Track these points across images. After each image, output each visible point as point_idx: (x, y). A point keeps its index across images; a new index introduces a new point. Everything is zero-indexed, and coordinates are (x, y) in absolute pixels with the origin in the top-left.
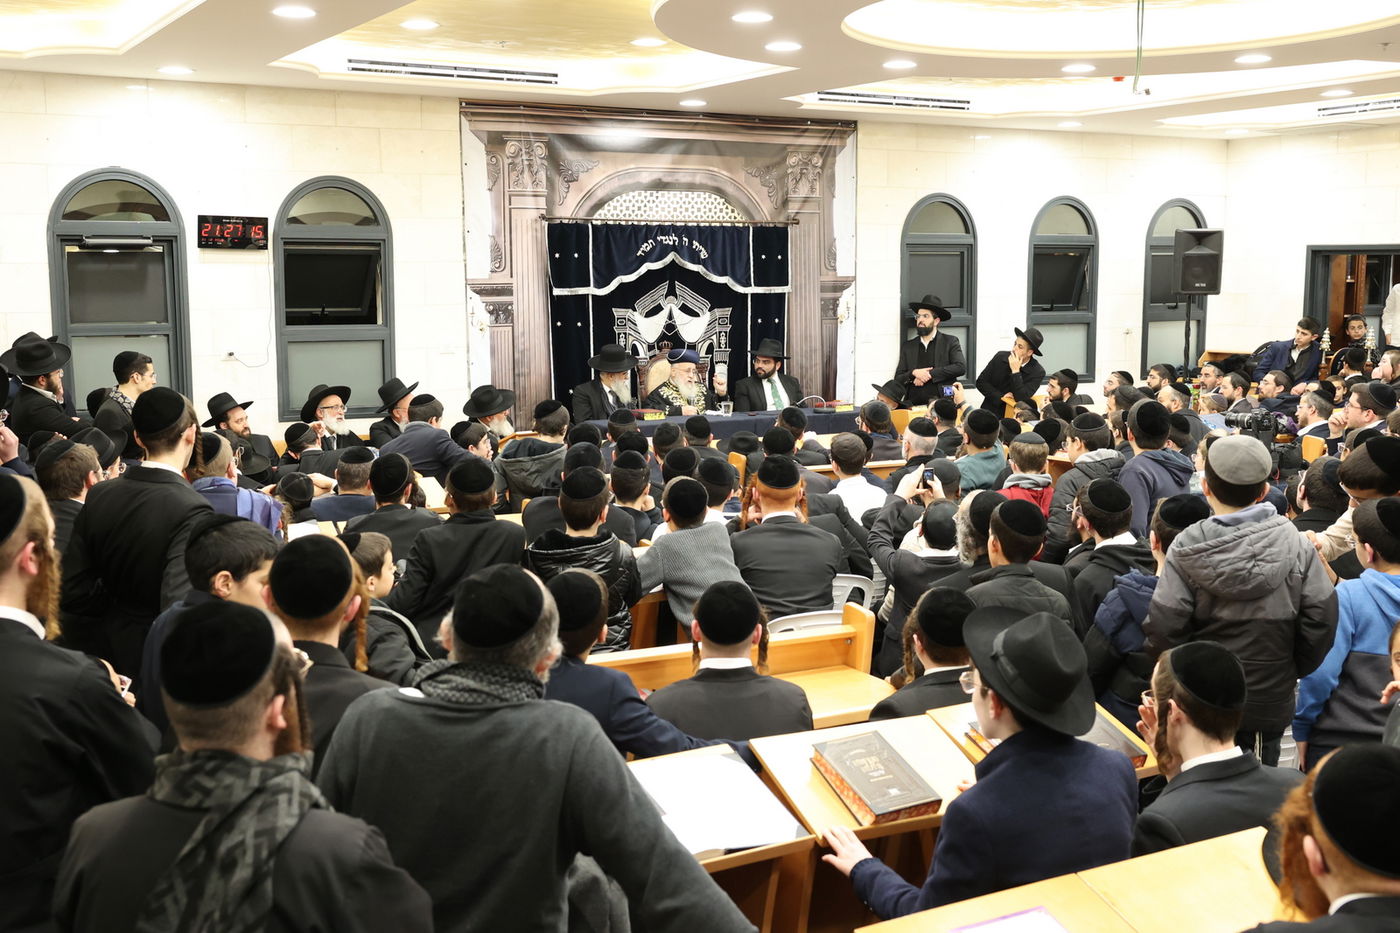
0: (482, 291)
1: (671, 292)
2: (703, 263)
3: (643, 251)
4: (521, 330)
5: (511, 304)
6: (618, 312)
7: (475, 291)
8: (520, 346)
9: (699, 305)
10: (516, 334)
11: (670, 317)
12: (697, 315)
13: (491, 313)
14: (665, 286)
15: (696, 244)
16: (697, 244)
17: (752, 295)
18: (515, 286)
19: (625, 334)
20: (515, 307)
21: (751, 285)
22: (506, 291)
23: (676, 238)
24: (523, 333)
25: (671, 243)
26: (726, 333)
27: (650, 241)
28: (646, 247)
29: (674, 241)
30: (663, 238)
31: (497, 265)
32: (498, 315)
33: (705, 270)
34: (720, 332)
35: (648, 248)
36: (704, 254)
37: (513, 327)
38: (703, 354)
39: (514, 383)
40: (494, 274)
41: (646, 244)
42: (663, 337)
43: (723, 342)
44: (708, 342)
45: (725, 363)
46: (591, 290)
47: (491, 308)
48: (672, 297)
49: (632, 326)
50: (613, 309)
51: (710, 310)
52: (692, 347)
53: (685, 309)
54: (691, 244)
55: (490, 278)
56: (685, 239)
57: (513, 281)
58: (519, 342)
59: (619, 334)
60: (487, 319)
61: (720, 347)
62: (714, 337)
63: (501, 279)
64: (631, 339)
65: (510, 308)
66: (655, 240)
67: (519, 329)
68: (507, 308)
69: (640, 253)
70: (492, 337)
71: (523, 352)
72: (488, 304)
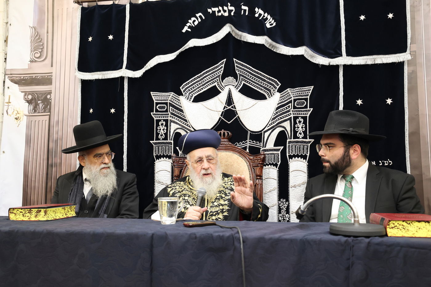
0: (21, 81)
1: (229, 72)
2: (270, 33)
3: (189, 27)
4: (56, 119)
5: (50, 93)
6: (156, 96)
7: (12, 81)
8: (54, 136)
9: (264, 84)
10: (52, 123)
11: (230, 101)
12: (262, 97)
13: (29, 102)
14: (221, 65)
15: (259, 11)
16: (261, 11)
17: (345, 66)
18: (54, 74)
19: (166, 121)
20: (53, 95)
21: (341, 55)
22: (47, 80)
23: (233, 8)
24: (58, 122)
25: (226, 14)
26: (305, 118)
27: (198, 15)
28: (194, 21)
29: (230, 11)
30: (216, 9)
31: (38, 55)
32: (36, 105)
33: (270, 41)
34: (295, 118)
35: (196, 23)
36: (270, 23)
37: (50, 115)
38: (270, 145)
39: (47, 174)
40: (34, 64)
41: (193, 19)
42: (219, 126)
43: (300, 130)
44: (278, 130)
45: (304, 157)
46: (124, 73)
47: (30, 97)
48: (230, 79)
49: (176, 112)
50: (151, 93)
51: (280, 91)
52: (257, 136)
53: (247, 91)
54: (252, 12)
55: (30, 68)
56: (243, 7)
57: (53, 70)
58: (54, 130)
59: (158, 121)
60: (24, 108)
61: (295, 137)
62: (287, 125)
63: (40, 69)
64: (173, 127)
65: (48, 97)
66: (205, 13)
67: (55, 119)
68: (46, 97)
69: (186, 29)
70: (29, 127)
71: (56, 141)
72: (26, 93)
